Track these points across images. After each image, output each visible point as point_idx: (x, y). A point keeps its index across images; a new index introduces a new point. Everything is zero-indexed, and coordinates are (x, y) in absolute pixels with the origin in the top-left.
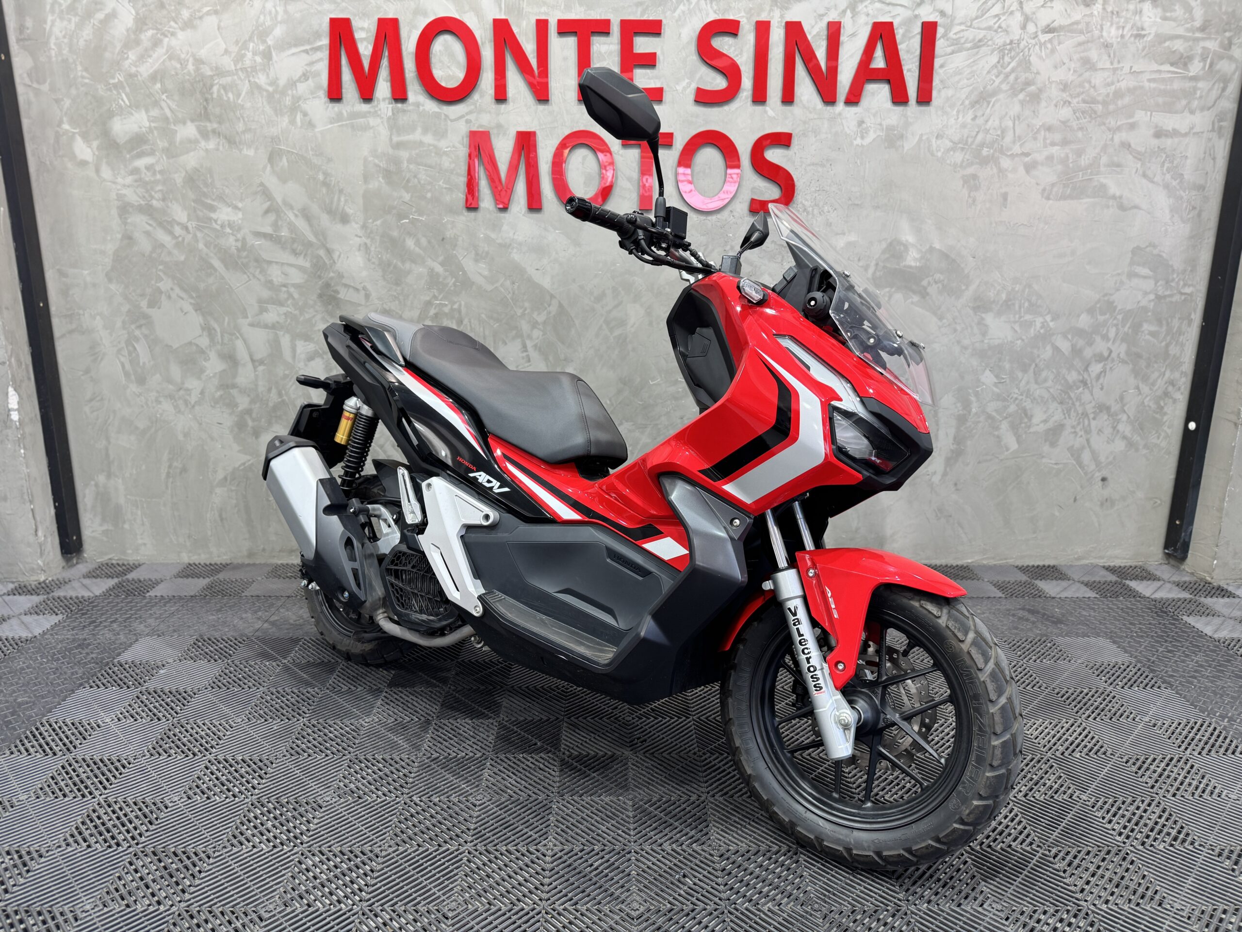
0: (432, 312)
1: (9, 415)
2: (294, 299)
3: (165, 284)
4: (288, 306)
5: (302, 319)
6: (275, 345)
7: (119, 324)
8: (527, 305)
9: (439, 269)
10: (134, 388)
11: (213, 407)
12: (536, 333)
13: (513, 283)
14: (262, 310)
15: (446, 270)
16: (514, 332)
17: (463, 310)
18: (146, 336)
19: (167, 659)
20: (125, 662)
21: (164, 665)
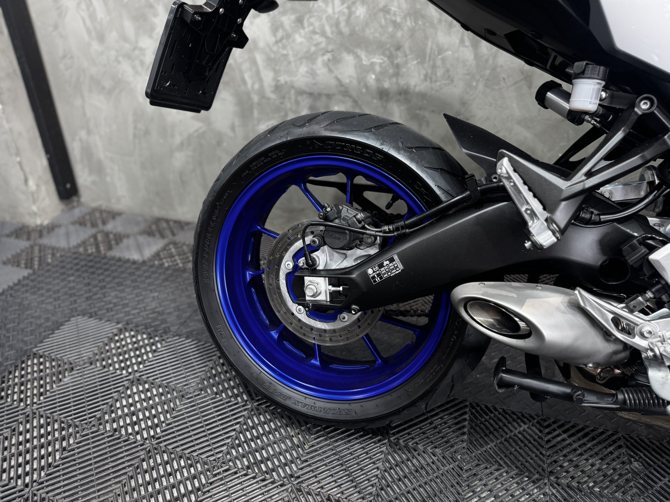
19: (82, 357)
20: (41, 354)
21: (72, 369)
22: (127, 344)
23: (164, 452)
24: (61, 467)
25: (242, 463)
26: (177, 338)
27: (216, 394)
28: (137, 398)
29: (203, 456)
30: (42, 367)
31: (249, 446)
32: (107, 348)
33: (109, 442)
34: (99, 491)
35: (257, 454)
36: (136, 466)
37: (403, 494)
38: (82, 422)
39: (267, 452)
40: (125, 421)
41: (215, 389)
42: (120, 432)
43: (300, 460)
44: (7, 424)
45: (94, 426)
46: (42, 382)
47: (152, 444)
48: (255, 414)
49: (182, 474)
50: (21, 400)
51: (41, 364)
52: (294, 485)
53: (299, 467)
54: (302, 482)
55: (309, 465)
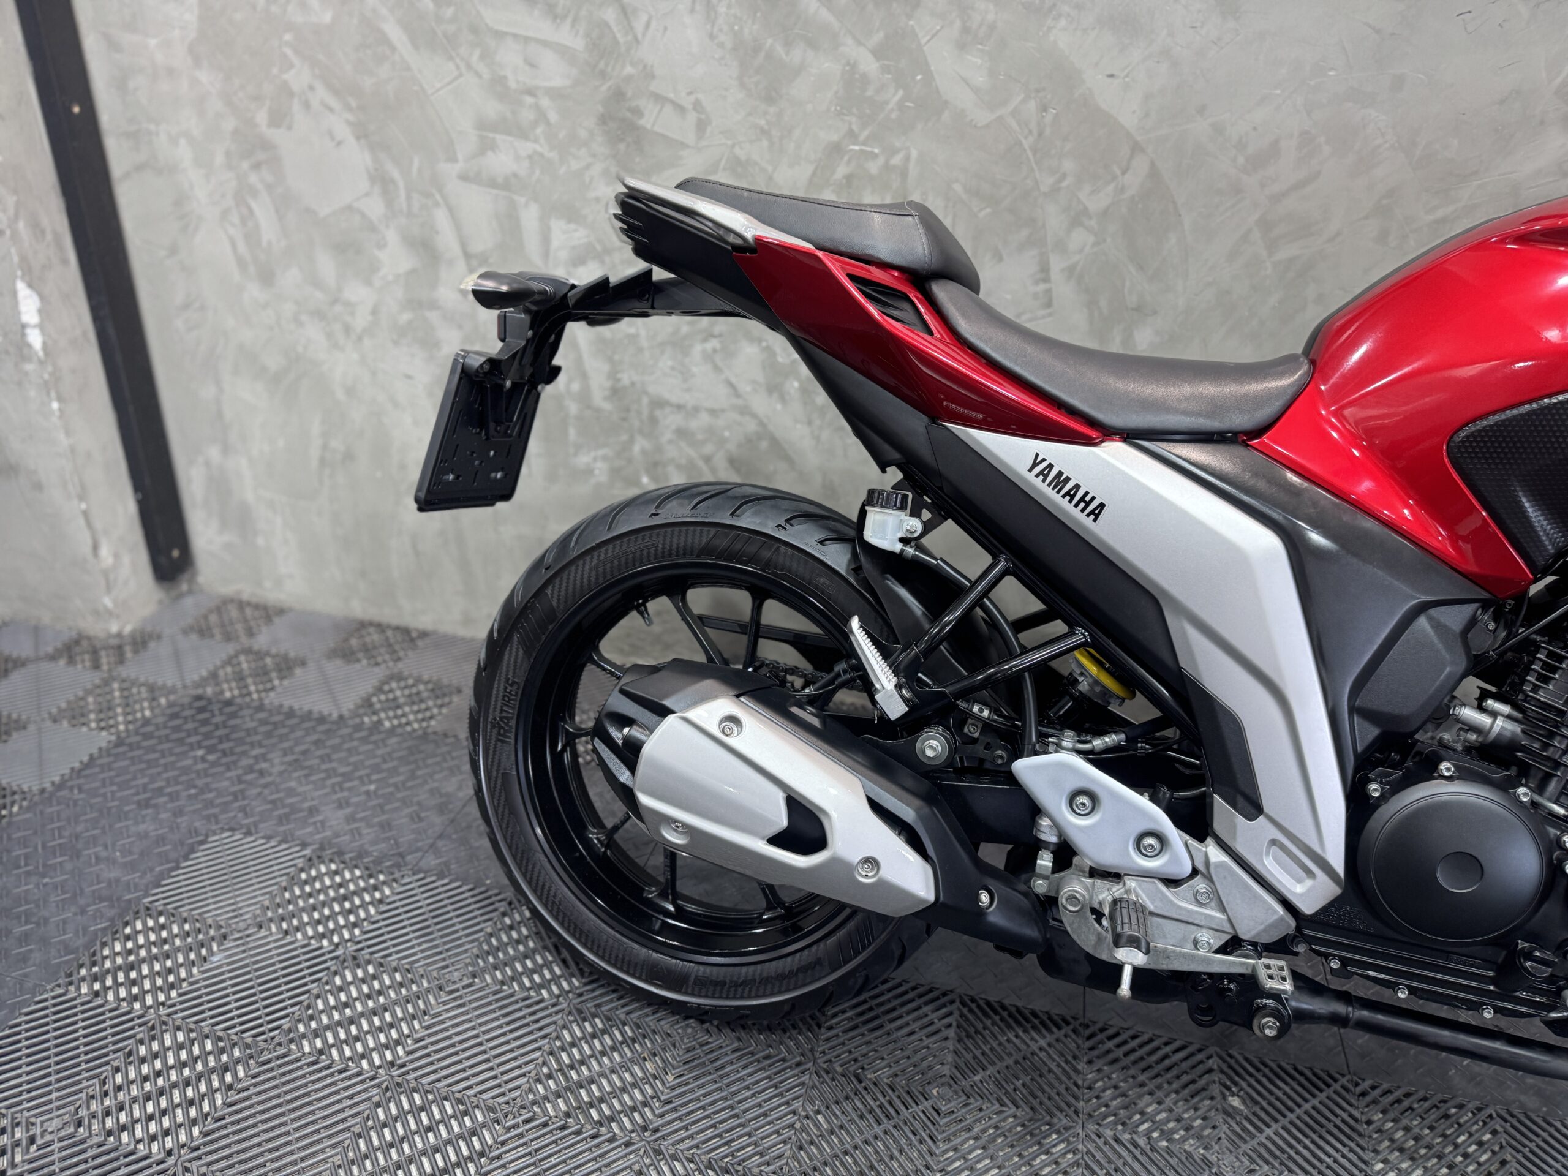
0: (841, 171)
1: (24, 335)
2: (548, 123)
3: (299, 77)
4: (536, 141)
5: (563, 170)
6: (510, 223)
7: (219, 159)
8: (1068, 165)
9: (869, 65)
10: (254, 291)
11: (396, 343)
12: (1080, 238)
13: (1044, 109)
14: (486, 146)
15: (885, 70)
16: (1025, 233)
17: (913, 170)
18: (269, 188)
19: (241, 915)
20: (161, 908)
21: (225, 937)
22: (324, 890)
23: (415, 1090)
24: (228, 1120)
25: (556, 1107)
26: (421, 875)
27: (503, 983)
28: (355, 994)
29: (485, 1096)
30: (164, 934)
31: (567, 1079)
32: (287, 895)
33: (311, 1073)
34: (302, 1159)
35: (583, 1092)
36: (365, 1115)
37: (836, 1156)
38: (258, 1039)
39: (600, 1088)
40: (336, 1035)
41: (498, 974)
42: (331, 1055)
43: (659, 1100)
44: (114, 1043)
45: (280, 1044)
46: (169, 963)
47: (392, 1077)
48: (575, 1020)
49: (449, 1129)
50: (135, 998)
51: (163, 927)
52: (649, 1143)
53: (657, 1112)
54: (663, 1138)
55: (675, 1109)
